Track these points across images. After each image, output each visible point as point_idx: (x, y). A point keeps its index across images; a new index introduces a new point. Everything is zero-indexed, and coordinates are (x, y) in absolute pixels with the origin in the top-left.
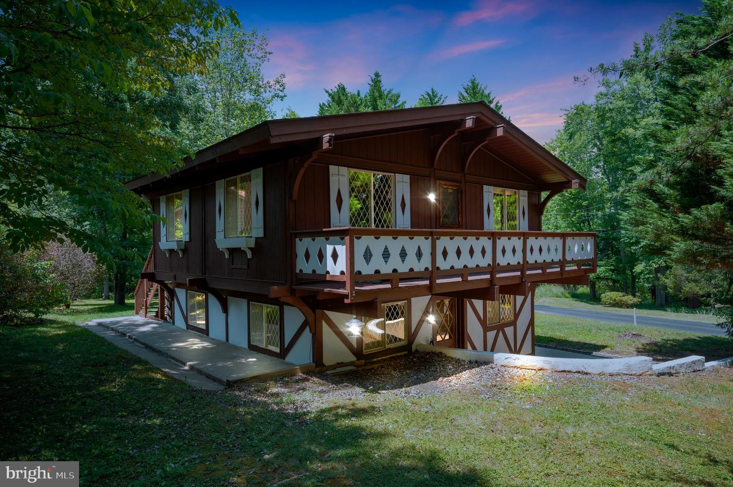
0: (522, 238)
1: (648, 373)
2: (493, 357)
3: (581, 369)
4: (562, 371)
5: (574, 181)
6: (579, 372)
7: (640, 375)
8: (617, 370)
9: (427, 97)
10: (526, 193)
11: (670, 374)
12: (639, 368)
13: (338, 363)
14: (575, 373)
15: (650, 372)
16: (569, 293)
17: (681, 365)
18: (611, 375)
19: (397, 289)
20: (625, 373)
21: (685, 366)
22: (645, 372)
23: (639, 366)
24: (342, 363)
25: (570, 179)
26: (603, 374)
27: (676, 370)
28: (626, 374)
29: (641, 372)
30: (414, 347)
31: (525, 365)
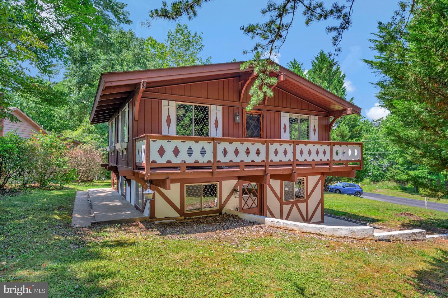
0: (293, 144)
1: (369, 238)
2: (264, 220)
3: (318, 232)
4: (305, 232)
5: (348, 109)
6: (316, 234)
7: (363, 239)
8: (344, 234)
9: (291, 64)
10: (317, 117)
11: (388, 240)
12: (362, 234)
13: (166, 217)
14: (314, 234)
15: (371, 238)
16: (399, 187)
17: (401, 235)
18: (338, 237)
19: (185, 173)
20: (350, 236)
21: (405, 236)
22: (367, 237)
23: (361, 232)
24: (169, 217)
25: (346, 108)
26: (333, 237)
27: (396, 238)
28: (351, 238)
29: (363, 237)
30: (224, 211)
31: (283, 226)
